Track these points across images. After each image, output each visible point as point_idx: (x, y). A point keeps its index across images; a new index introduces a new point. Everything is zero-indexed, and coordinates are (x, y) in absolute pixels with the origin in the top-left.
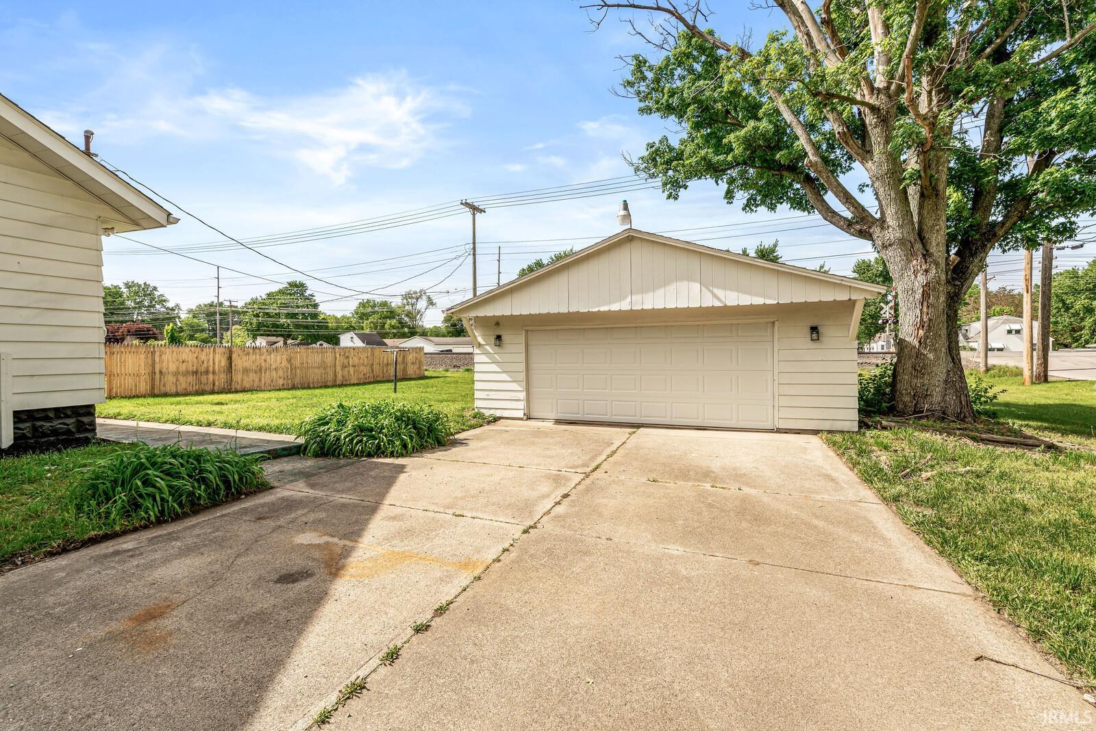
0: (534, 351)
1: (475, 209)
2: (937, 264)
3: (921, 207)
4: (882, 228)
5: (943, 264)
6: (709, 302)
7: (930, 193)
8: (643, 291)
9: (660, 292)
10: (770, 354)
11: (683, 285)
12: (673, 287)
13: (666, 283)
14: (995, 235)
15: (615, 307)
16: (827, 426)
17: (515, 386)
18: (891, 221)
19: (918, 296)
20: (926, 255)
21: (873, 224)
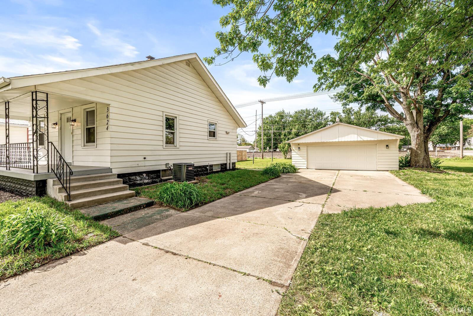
0: (309, 151)
1: (262, 102)
2: (421, 130)
3: (416, 115)
4: (406, 120)
5: (423, 129)
6: (359, 139)
7: (419, 112)
8: (342, 136)
9: (346, 137)
10: (375, 152)
11: (353, 135)
12: (350, 136)
13: (348, 134)
14: (440, 120)
15: (334, 141)
16: (391, 169)
17: (304, 160)
18: (408, 119)
19: (416, 137)
20: (418, 127)
21: (403, 119)
